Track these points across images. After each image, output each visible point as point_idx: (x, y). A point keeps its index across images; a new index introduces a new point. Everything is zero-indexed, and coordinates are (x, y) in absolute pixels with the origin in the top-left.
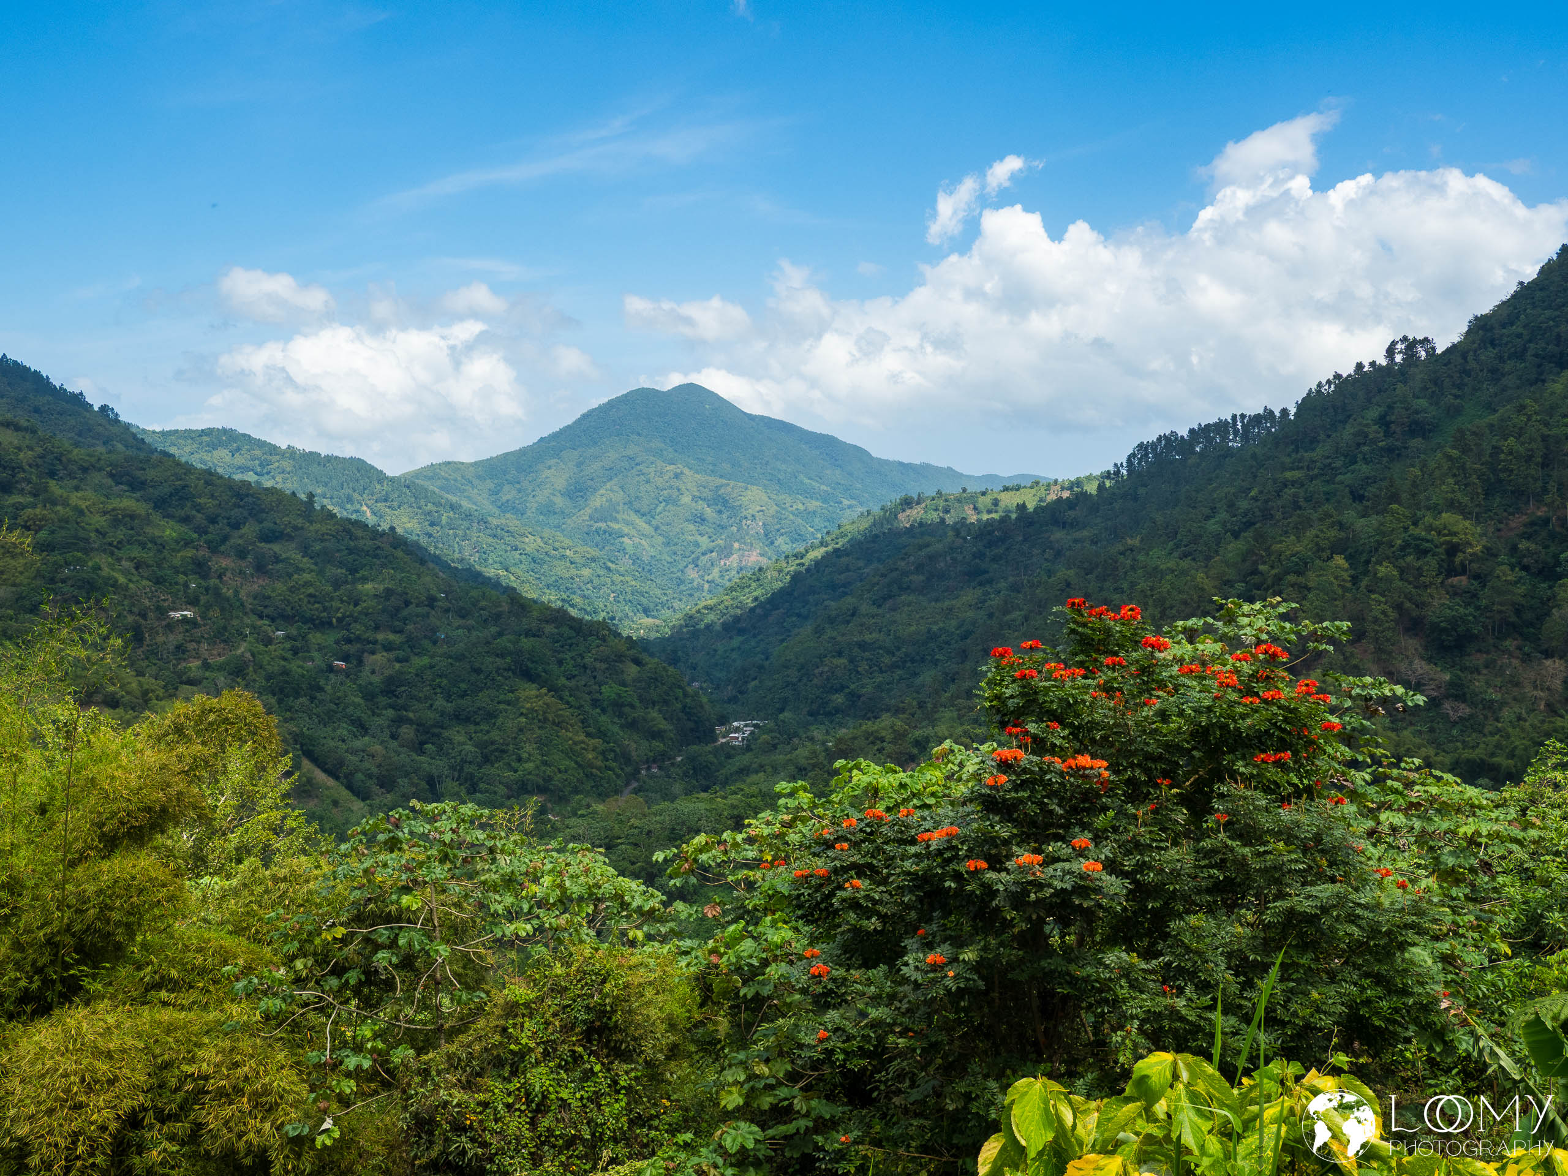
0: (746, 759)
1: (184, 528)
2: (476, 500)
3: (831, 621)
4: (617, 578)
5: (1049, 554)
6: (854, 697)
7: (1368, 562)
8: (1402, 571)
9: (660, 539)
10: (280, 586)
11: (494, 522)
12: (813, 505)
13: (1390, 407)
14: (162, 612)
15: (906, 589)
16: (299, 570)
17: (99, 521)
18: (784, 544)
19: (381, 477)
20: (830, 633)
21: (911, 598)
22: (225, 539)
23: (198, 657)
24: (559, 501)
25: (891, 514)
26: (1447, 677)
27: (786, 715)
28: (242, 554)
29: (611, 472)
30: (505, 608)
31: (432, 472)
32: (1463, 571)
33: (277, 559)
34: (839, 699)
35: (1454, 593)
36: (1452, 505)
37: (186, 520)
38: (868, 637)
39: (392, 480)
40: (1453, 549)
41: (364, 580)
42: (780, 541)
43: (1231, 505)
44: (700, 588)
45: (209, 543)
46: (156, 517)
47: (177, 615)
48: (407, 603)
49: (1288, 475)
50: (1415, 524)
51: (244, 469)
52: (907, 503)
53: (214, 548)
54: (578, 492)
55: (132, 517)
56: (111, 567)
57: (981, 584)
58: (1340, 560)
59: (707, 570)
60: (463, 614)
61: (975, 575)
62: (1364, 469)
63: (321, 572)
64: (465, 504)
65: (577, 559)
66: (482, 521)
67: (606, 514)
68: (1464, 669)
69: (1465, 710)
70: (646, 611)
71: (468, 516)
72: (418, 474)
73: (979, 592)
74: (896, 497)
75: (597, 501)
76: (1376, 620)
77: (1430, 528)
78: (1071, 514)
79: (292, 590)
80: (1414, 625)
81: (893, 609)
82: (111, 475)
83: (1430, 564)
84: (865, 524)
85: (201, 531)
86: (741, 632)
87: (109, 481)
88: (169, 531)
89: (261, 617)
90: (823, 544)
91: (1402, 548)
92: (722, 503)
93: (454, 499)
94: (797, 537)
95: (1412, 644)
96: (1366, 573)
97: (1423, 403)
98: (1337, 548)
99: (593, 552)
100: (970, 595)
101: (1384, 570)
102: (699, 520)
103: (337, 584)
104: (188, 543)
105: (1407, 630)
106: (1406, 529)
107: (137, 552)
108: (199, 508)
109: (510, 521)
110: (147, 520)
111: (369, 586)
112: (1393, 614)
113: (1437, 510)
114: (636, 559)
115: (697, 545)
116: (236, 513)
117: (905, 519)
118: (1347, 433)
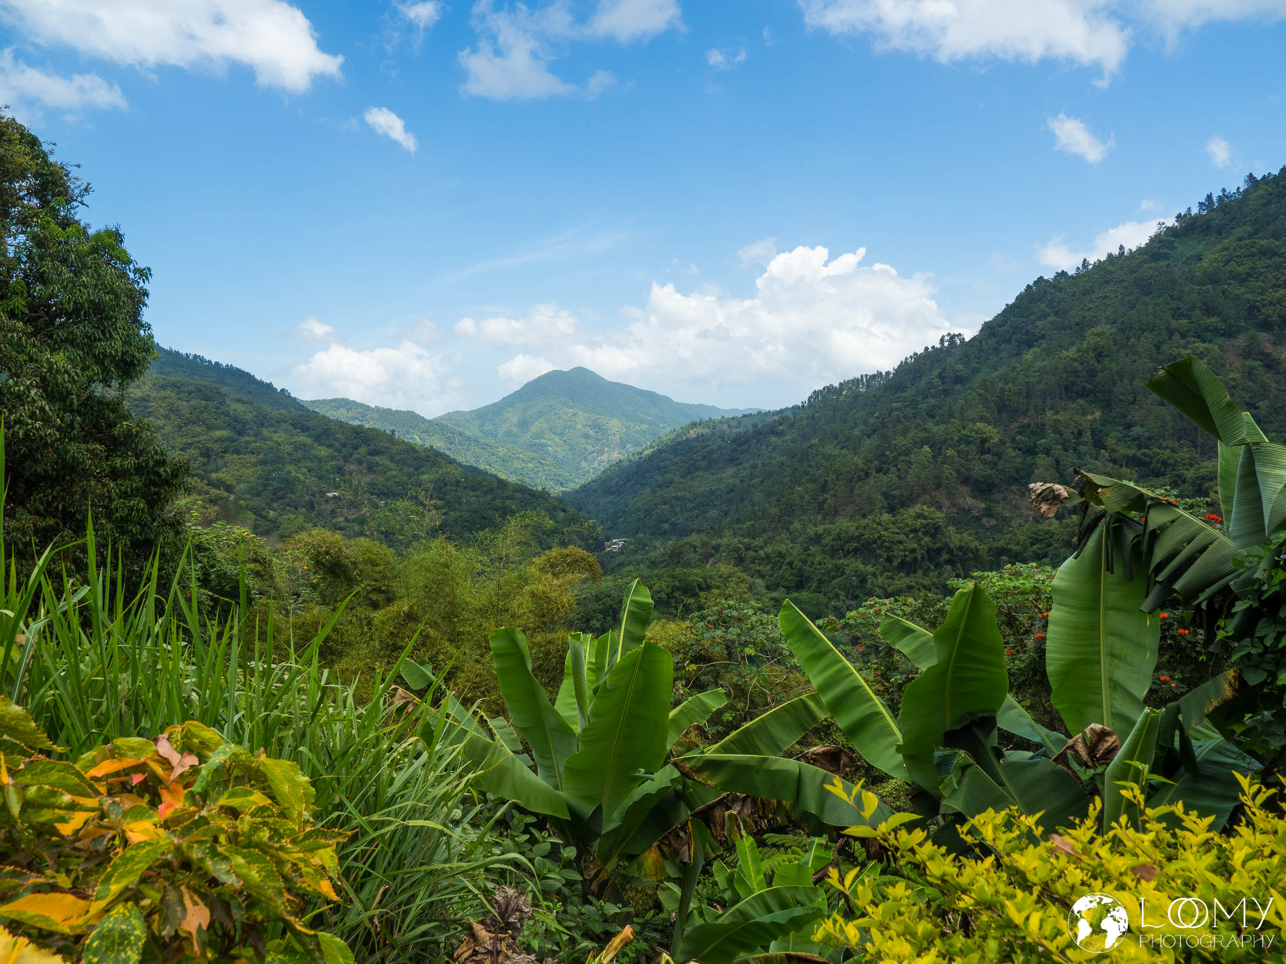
0: (622, 558)
1: (330, 451)
2: (472, 430)
3: (660, 486)
4: (546, 468)
5: (770, 448)
6: (674, 525)
7: (940, 449)
8: (958, 452)
9: (567, 447)
10: (381, 479)
11: (482, 441)
12: (645, 427)
13: (944, 369)
14: (323, 493)
15: (696, 469)
16: (390, 469)
17: (287, 448)
18: (630, 448)
19: (423, 420)
20: (659, 492)
21: (701, 473)
22: (351, 455)
23: (342, 515)
24: (515, 430)
25: (686, 430)
26: (983, 506)
27: (640, 535)
28: (360, 462)
29: (540, 414)
30: (495, 485)
31: (449, 417)
32: (989, 451)
33: (378, 465)
34: (666, 526)
35: (985, 463)
36: (982, 419)
37: (330, 446)
38: (679, 494)
39: (429, 421)
40: (983, 441)
41: (423, 473)
42: (628, 446)
43: (865, 422)
44: (588, 472)
45: (344, 457)
46: (316, 445)
47: (331, 495)
48: (446, 485)
49: (894, 405)
50: (964, 428)
51: (354, 418)
52: (694, 425)
53: (346, 460)
54: (524, 424)
55: (305, 446)
56: (296, 471)
57: (736, 465)
58: (926, 448)
59: (592, 462)
60: (474, 489)
61: (732, 461)
62: (933, 401)
63: (401, 470)
64: (467, 433)
65: (525, 458)
66: (476, 441)
67: (539, 436)
68: (992, 501)
69: (993, 522)
70: (562, 484)
71: (469, 439)
72: (442, 417)
73: (735, 469)
74: (688, 421)
75: (534, 428)
76: (947, 478)
77: (972, 430)
78: (781, 428)
79: (387, 480)
80: (966, 480)
81: (692, 479)
82: (292, 425)
83: (973, 448)
84: (673, 436)
85: (339, 452)
86: (612, 493)
87: (290, 428)
88: (324, 452)
89: (372, 494)
90: (651, 447)
91: (958, 441)
92: (598, 427)
93: (461, 430)
94: (638, 444)
95: (965, 490)
96: (940, 454)
97: (961, 367)
98: (924, 442)
99: (533, 455)
100: (730, 471)
101: (950, 452)
102: (587, 436)
103: (410, 476)
104: (333, 458)
105: (962, 482)
106: (959, 431)
107: (309, 464)
108: (336, 439)
109: (491, 441)
110: (312, 447)
111: (426, 476)
112: (955, 475)
113: (974, 421)
114: (555, 458)
115: (586, 449)
116: (355, 441)
117: (692, 434)
118: (923, 383)
